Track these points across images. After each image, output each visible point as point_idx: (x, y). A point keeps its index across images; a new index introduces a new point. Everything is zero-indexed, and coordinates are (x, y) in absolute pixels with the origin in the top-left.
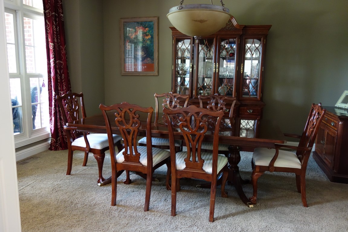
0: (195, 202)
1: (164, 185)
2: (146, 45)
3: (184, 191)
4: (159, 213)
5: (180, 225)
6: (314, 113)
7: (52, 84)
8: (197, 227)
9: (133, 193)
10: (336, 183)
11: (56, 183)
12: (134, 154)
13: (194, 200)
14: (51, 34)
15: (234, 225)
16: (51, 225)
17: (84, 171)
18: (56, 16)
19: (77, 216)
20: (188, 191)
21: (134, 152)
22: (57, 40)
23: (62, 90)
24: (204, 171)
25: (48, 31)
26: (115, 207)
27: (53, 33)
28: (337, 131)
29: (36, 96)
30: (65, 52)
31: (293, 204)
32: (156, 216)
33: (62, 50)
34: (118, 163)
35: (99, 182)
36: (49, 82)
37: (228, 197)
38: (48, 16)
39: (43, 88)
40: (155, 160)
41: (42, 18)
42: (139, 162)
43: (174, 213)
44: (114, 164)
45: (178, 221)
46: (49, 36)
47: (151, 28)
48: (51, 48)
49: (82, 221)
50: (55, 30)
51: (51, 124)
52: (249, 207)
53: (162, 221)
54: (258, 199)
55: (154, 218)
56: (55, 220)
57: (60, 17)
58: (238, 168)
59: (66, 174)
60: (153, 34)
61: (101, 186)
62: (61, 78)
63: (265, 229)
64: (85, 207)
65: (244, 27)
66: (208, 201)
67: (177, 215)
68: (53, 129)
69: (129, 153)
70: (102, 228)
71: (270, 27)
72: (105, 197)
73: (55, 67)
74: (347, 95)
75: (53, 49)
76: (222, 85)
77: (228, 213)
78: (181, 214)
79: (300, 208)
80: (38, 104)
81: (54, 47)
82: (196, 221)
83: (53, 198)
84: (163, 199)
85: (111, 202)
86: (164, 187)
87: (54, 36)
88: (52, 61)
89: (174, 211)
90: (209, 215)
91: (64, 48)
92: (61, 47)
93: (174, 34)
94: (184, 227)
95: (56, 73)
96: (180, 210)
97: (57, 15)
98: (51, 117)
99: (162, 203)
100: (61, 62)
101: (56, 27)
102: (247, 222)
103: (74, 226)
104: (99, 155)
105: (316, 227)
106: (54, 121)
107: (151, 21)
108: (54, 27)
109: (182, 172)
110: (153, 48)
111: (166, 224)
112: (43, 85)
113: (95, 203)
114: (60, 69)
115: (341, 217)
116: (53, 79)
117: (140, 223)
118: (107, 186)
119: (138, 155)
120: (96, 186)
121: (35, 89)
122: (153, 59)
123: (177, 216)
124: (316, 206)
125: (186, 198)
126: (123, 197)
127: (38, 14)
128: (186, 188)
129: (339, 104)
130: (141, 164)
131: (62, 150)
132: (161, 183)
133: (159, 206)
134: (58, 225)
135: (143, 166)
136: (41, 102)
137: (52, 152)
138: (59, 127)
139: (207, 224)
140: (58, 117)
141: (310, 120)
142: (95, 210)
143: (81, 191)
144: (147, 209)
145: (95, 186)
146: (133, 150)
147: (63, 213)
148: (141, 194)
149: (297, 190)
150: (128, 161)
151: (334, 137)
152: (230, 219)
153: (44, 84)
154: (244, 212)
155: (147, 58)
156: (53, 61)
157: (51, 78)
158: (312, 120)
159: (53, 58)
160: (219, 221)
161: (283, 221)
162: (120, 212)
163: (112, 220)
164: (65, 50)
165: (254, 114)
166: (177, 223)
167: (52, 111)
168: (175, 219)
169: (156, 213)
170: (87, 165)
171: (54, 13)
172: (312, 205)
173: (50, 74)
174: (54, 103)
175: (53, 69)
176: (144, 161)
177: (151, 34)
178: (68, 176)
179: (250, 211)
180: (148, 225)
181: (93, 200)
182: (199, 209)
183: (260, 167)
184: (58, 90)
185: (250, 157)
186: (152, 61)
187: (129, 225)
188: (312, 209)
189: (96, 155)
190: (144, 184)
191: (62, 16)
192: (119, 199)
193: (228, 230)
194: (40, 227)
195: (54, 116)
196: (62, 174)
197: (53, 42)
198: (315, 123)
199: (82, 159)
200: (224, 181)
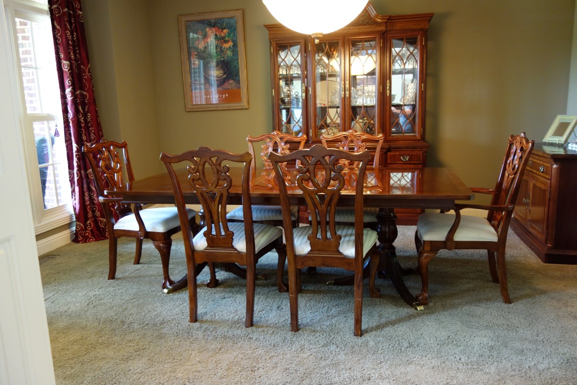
0: (328, 308)
1: (273, 285)
2: (226, 58)
3: (308, 292)
4: (271, 329)
5: (307, 344)
6: (513, 150)
7: (70, 131)
8: (335, 346)
9: (224, 301)
10: (551, 264)
11: (91, 294)
12: (223, 233)
13: (325, 304)
14: (63, 45)
15: (396, 339)
16: (93, 359)
17: (137, 272)
18: (70, 14)
19: (134, 342)
20: (314, 292)
21: (222, 230)
22: (75, 56)
23: (88, 140)
24: (341, 254)
25: (59, 40)
26: (197, 325)
27: (68, 44)
28: (550, 180)
29: (45, 152)
30: (90, 75)
31: (488, 300)
32: (266, 333)
33: (84, 72)
34: (196, 251)
35: (164, 287)
36: (65, 127)
37: (380, 296)
38: (57, 15)
39: (56, 139)
40: (259, 242)
41: (47, 20)
42: (232, 247)
43: (295, 326)
44: (191, 253)
45: (303, 338)
46: (61, 49)
47: (232, 29)
48: (66, 69)
49: (144, 349)
50: (70, 38)
51: (74, 198)
52: (417, 309)
53: (277, 340)
54: (430, 297)
55: (263, 337)
56: (97, 350)
57: (77, 17)
58: (394, 248)
59: (107, 278)
60: (237, 39)
61: (168, 293)
62: (85, 120)
63: (447, 342)
64: (146, 327)
65: (388, 19)
66: (349, 304)
67: (300, 329)
68: (78, 207)
69: (214, 233)
70: (178, 358)
71: (432, 17)
72: (177, 310)
73: (74, 102)
74: (561, 121)
75: (69, 70)
76: (356, 118)
77: (383, 320)
78: (307, 328)
79: (499, 306)
80: (50, 165)
81: (71, 68)
82: (333, 336)
83: (90, 317)
84: (275, 307)
85: (189, 317)
86: (273, 288)
87: (69, 49)
88: (68, 91)
89: (295, 322)
90: (353, 327)
91: (86, 69)
92: (82, 67)
93: (271, 36)
94: (315, 346)
95: (76, 112)
96: (305, 322)
97: (71, 12)
98: (73, 187)
99: (274, 313)
100: (85, 93)
101: (72, 34)
102: (416, 333)
103: (132, 358)
104: (161, 242)
105: (528, 332)
106: (78, 194)
107: (233, 17)
108: (68, 33)
109: (304, 258)
110: (238, 63)
111: (284, 344)
112: (57, 134)
113: (162, 319)
114: (84, 105)
115: (566, 315)
116: (73, 122)
117: (241, 347)
118: (179, 292)
119: (230, 236)
120: (161, 293)
121: (43, 141)
122: (238, 82)
123: (300, 332)
124: (524, 301)
125: (313, 302)
126: (208, 307)
127: (39, 11)
128: (311, 287)
129: (549, 138)
130: (236, 250)
131: (95, 241)
132: (268, 282)
133: (269, 318)
134: (104, 359)
135: (239, 252)
136: (55, 163)
137: (80, 245)
138: (88, 203)
139: (352, 339)
140: (85, 186)
141: (508, 162)
142: (164, 331)
143: (136, 303)
144: (250, 323)
145: (159, 294)
146: (222, 227)
147: (110, 339)
148: (237, 301)
149: (490, 278)
150: (212, 247)
151: (545, 191)
152: (389, 330)
153: (58, 132)
154: (410, 317)
155: (228, 80)
156: (70, 92)
157: (68, 120)
158: (511, 161)
159: (69, 86)
160: (371, 333)
161: (475, 328)
162: (205, 331)
163: (194, 344)
164: (89, 72)
165: (412, 162)
166: (302, 342)
167: (73, 177)
168: (298, 336)
169: (266, 329)
170: (141, 261)
171: (66, 10)
172: (517, 299)
173: (66, 115)
174: (77, 162)
175: (72, 105)
176: (240, 245)
177: (232, 40)
178: (112, 281)
179: (419, 316)
180: (255, 347)
181: (158, 315)
182: (336, 319)
183: (432, 243)
184: (82, 141)
185: (409, 233)
186: (238, 85)
187: (223, 350)
188: (518, 306)
189: (157, 243)
190: (240, 286)
191: (81, 15)
192: (201, 312)
193: (387, 347)
194: (75, 363)
195: (78, 185)
196: (101, 279)
197: (68, 58)
198: (517, 166)
199: (132, 253)
200: (374, 271)
